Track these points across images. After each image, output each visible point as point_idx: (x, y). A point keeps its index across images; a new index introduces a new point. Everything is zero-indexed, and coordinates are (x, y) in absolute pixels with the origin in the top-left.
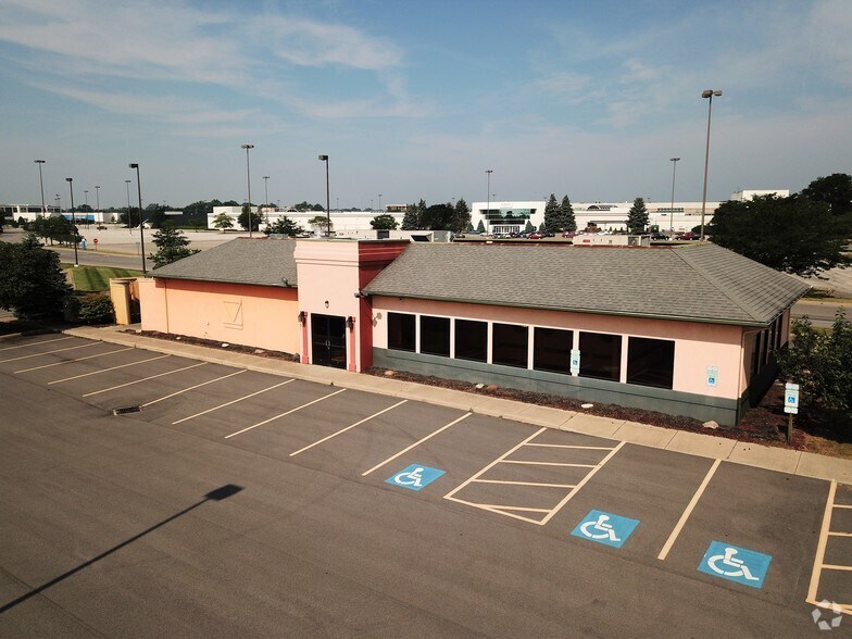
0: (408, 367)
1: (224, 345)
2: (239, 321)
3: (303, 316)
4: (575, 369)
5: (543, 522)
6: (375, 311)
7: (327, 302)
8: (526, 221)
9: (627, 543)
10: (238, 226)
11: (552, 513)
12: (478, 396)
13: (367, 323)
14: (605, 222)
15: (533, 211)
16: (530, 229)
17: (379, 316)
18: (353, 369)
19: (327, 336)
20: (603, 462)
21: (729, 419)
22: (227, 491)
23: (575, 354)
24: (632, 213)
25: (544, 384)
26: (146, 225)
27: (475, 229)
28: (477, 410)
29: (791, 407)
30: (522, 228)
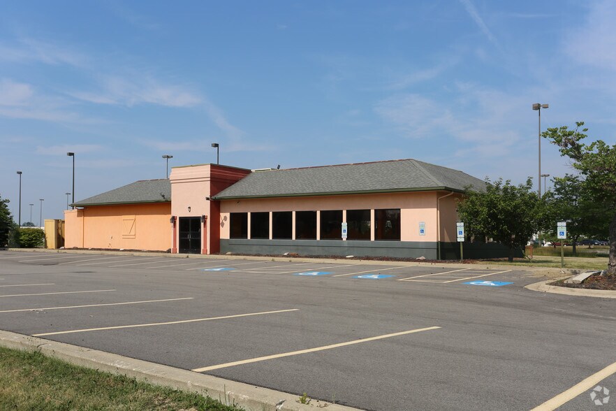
0: (242, 250)
1: (121, 250)
2: (133, 233)
3: (174, 219)
4: (344, 235)
5: (278, 273)
6: (222, 215)
7: (190, 208)
12: (283, 258)
17: (224, 218)
18: (205, 252)
19: (189, 230)
21: (433, 255)
23: (344, 225)
25: (326, 248)
29: (461, 238)
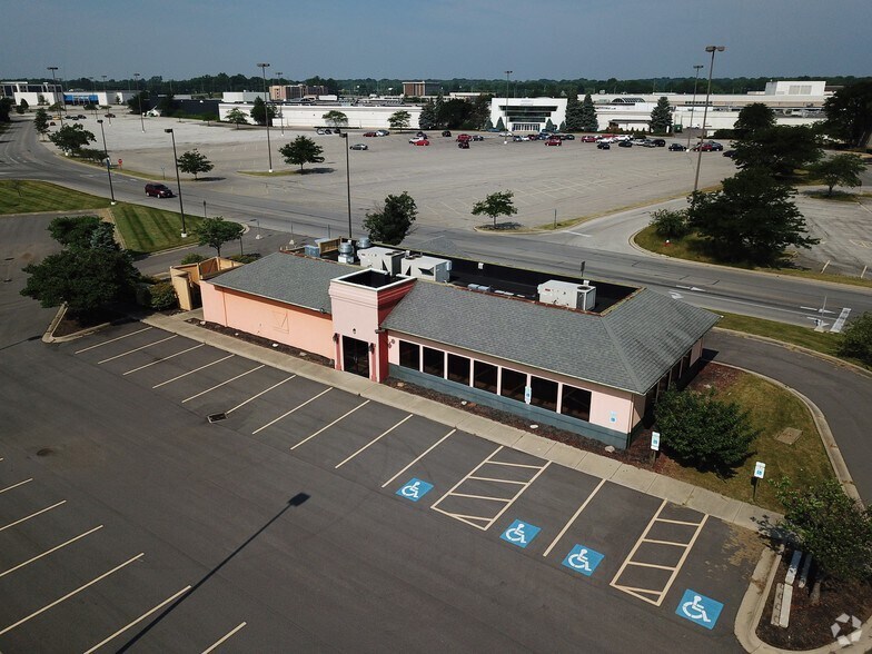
0: (414, 380)
1: (275, 345)
2: (285, 328)
3: (336, 337)
4: (528, 399)
5: (485, 529)
6: (390, 338)
7: (354, 330)
8: (547, 119)
9: (530, 544)
10: (251, 120)
11: (492, 521)
12: (462, 411)
13: (384, 346)
14: (627, 122)
15: (554, 109)
16: (550, 127)
17: (393, 341)
18: (374, 379)
19: (355, 353)
20: (532, 481)
21: (622, 445)
22: (300, 499)
23: (528, 389)
24: (655, 113)
25: (507, 406)
26: (155, 112)
27: (495, 126)
28: (460, 427)
29: (655, 446)
30: (543, 126)
